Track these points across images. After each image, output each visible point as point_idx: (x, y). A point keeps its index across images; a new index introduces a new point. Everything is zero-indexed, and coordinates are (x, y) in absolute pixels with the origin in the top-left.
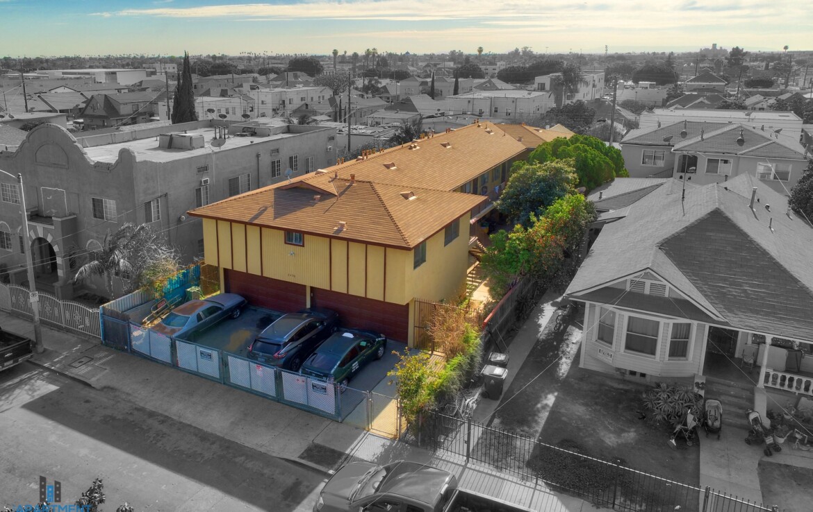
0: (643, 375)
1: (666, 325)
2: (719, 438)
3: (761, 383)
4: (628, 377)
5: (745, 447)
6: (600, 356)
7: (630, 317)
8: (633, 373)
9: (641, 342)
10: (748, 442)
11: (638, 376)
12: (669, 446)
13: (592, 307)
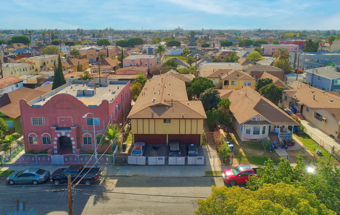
0: (256, 139)
1: (261, 127)
2: (277, 148)
3: (279, 136)
4: (253, 141)
5: (282, 149)
6: (247, 137)
7: (254, 127)
8: (254, 140)
9: (256, 132)
10: (282, 148)
11: (255, 140)
12: (270, 152)
13: (245, 126)
